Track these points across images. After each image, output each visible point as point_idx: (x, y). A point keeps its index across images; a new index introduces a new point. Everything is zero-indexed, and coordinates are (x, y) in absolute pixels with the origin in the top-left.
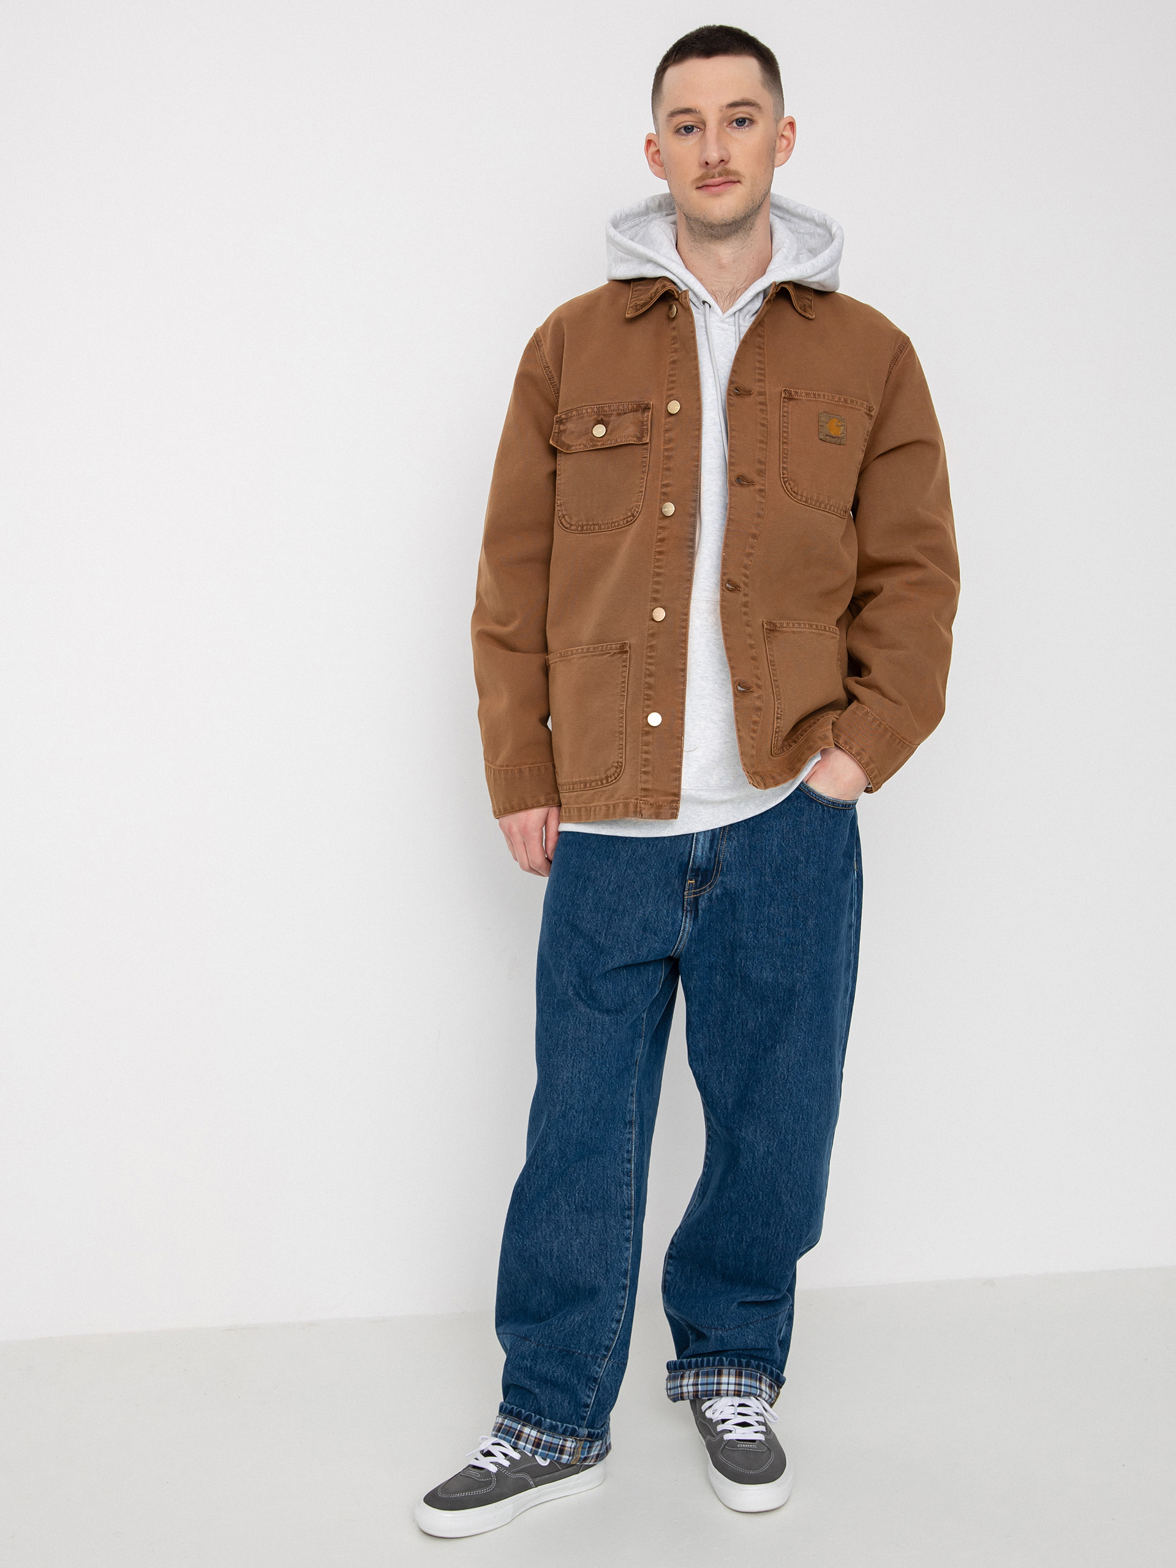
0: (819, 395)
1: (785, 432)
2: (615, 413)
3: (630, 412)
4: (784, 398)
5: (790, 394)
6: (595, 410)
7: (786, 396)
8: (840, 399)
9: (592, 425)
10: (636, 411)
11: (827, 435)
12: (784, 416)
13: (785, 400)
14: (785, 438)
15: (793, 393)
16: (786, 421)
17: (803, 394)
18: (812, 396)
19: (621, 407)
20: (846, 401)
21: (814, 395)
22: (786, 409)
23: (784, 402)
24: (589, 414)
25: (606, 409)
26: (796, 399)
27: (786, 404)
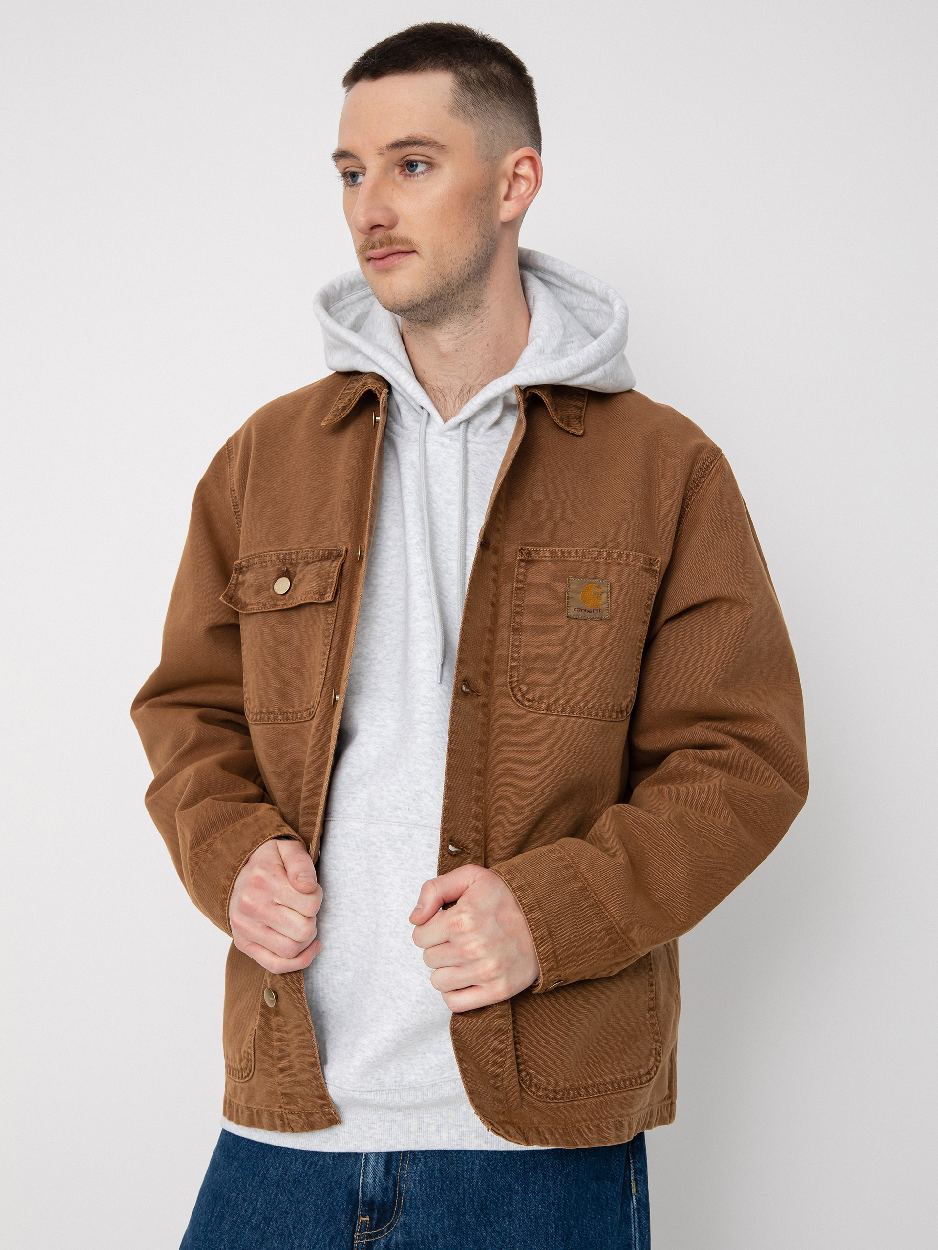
0: (569, 553)
1: (517, 613)
2: (302, 561)
3: (318, 561)
4: (521, 560)
5: (529, 554)
6: (281, 557)
7: (523, 558)
8: (601, 554)
9: (273, 578)
10: (327, 558)
11: (580, 610)
12: (518, 589)
13: (522, 564)
14: (518, 623)
15: (533, 553)
16: (520, 596)
17: (547, 554)
18: (560, 555)
19: (310, 554)
20: (610, 555)
21: (563, 553)
22: (521, 578)
23: (519, 567)
24: (273, 563)
25: (294, 556)
26: (537, 561)
27: (522, 570)
